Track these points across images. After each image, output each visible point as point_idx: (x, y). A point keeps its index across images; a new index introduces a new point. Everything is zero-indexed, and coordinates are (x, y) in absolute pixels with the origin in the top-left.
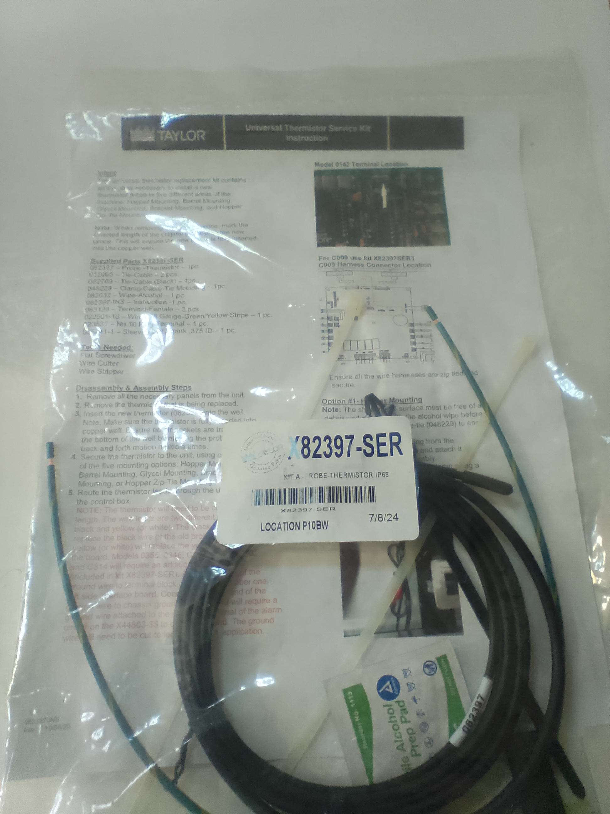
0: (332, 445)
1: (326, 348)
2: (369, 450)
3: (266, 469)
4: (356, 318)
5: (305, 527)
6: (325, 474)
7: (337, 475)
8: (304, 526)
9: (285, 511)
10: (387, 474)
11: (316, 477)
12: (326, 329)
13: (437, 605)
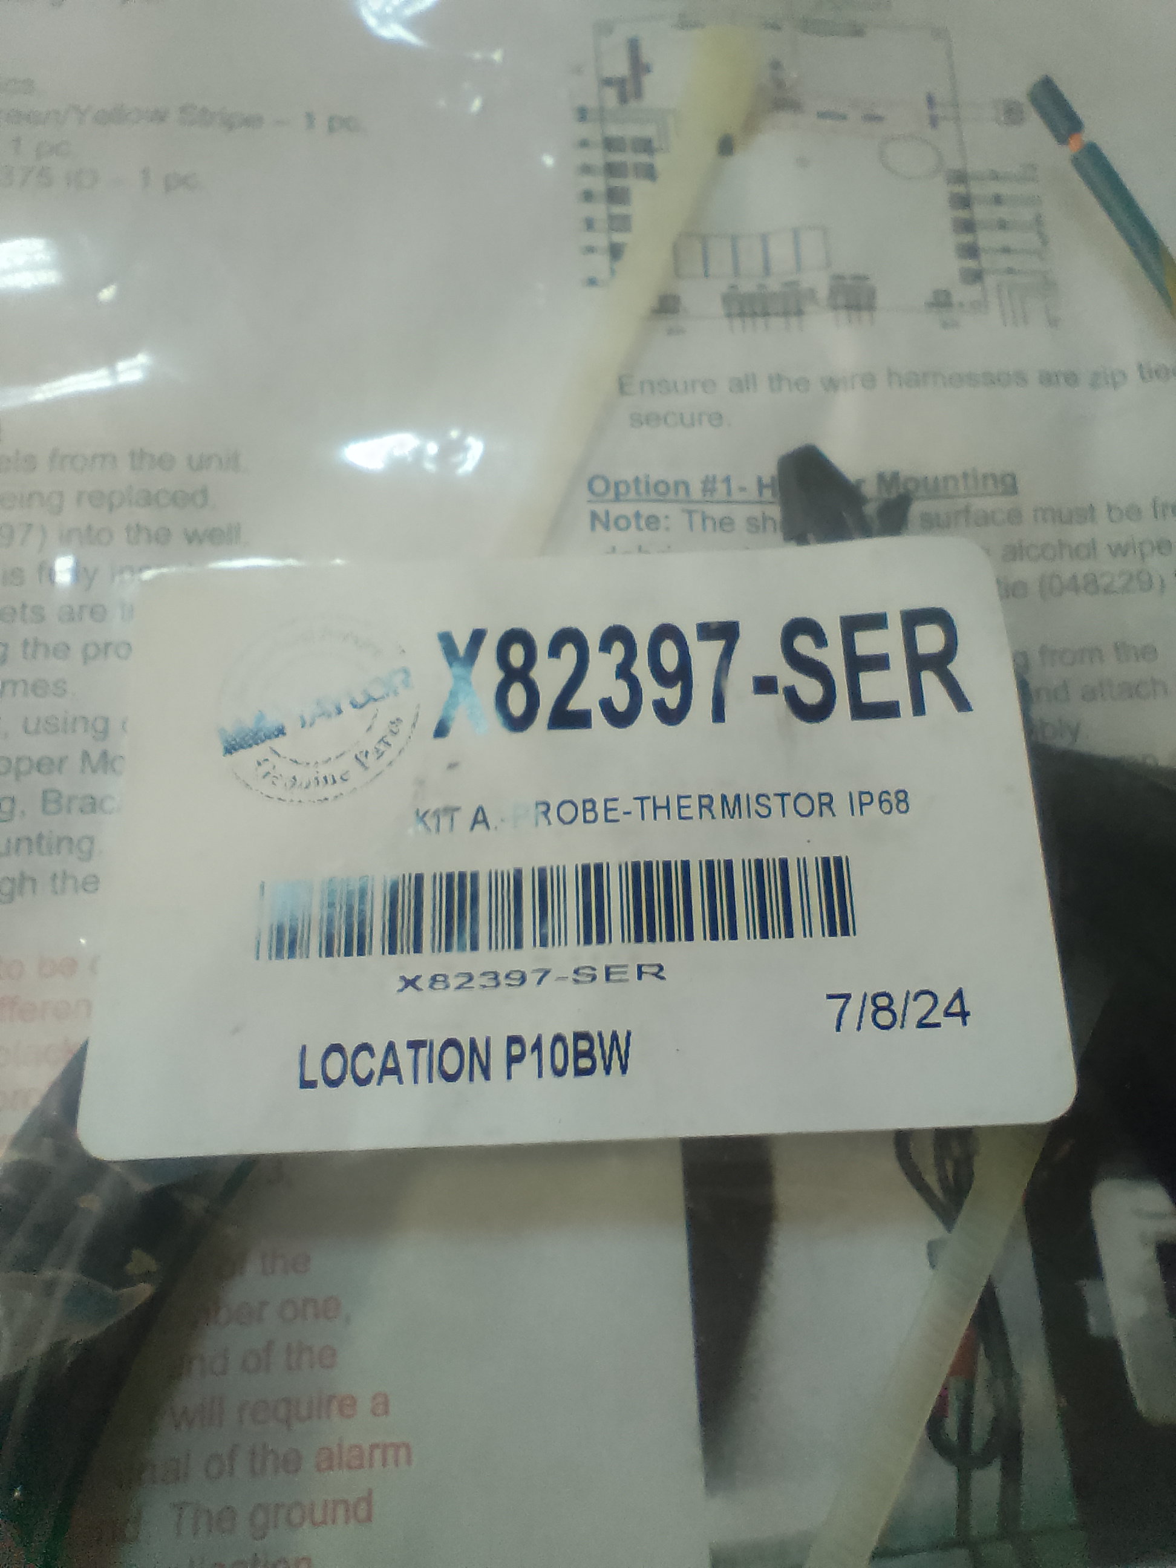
0: (641, 668)
1: (600, 263)
2: (811, 691)
3: (330, 780)
4: (726, 147)
5: (515, 1067)
6: (610, 805)
7: (667, 807)
8: (512, 1060)
9: (418, 983)
10: (902, 797)
11: (567, 819)
12: (598, 184)
13: (1141, 1405)
